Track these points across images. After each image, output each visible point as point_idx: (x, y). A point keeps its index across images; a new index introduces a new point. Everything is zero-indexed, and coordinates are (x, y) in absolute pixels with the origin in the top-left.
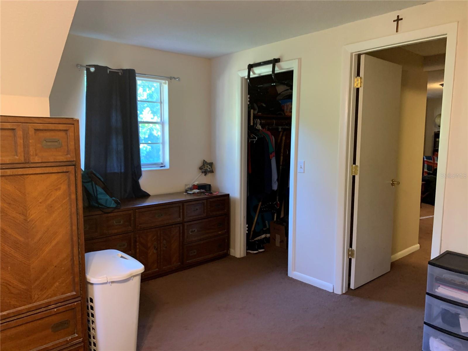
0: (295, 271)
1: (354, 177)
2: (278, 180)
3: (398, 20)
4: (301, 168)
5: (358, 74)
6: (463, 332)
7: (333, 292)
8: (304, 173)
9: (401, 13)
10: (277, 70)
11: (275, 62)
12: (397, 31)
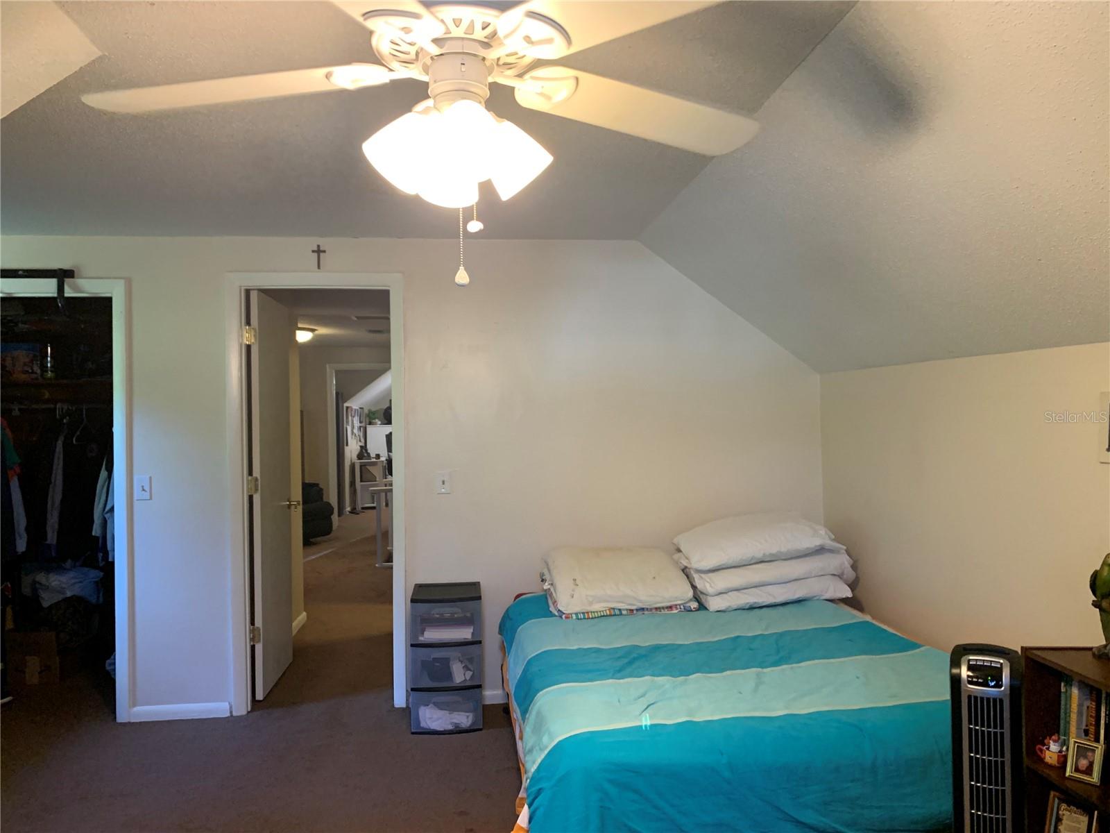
0: (134, 705)
1: (251, 498)
2: (27, 529)
3: (319, 251)
4: (144, 490)
5: (248, 323)
6: (458, 682)
7: (232, 716)
8: (151, 499)
9: (325, 242)
10: (69, 293)
11: (63, 275)
12: (319, 267)
